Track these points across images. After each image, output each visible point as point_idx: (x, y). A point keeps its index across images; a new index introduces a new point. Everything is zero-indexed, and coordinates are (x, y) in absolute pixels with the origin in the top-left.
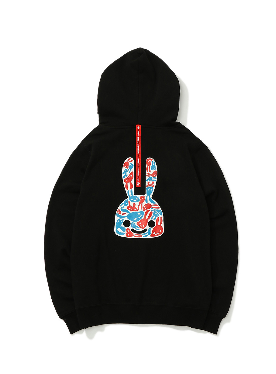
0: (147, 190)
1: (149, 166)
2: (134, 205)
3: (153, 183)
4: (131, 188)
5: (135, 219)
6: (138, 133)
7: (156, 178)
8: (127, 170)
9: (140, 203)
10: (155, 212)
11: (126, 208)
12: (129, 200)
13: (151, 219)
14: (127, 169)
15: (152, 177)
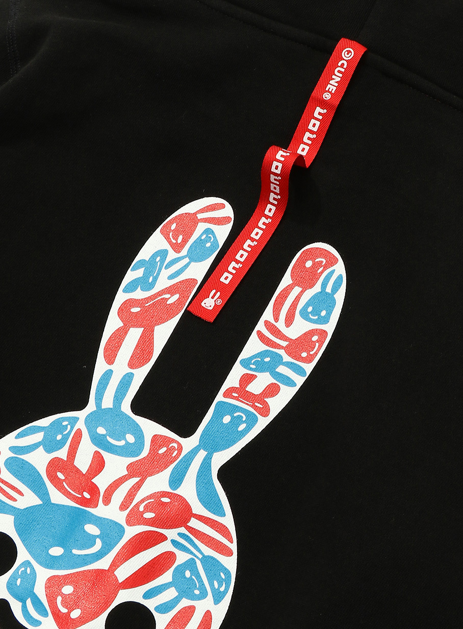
0: (218, 415)
1: (297, 290)
2: (98, 464)
3: (272, 390)
4: (135, 361)
5: (56, 551)
6: (332, 86)
7: (301, 371)
8: (168, 260)
9: (133, 470)
10: (190, 565)
11: (40, 460)
12: (81, 425)
13: (147, 595)
14: (172, 255)
15: (287, 358)
